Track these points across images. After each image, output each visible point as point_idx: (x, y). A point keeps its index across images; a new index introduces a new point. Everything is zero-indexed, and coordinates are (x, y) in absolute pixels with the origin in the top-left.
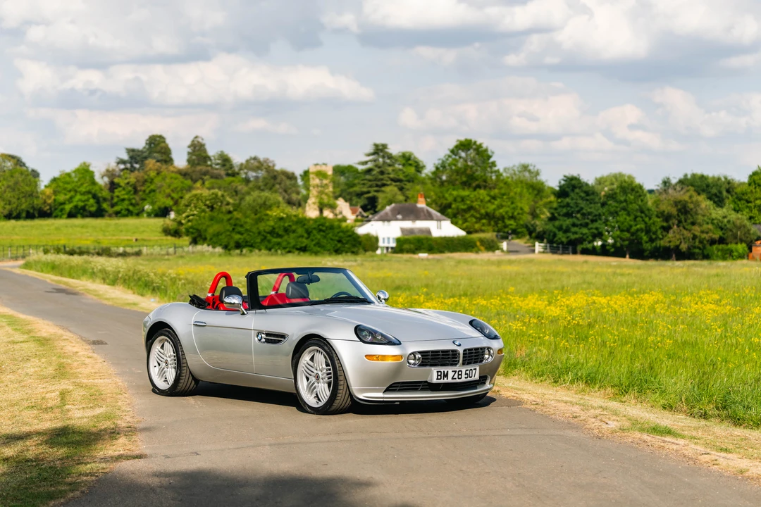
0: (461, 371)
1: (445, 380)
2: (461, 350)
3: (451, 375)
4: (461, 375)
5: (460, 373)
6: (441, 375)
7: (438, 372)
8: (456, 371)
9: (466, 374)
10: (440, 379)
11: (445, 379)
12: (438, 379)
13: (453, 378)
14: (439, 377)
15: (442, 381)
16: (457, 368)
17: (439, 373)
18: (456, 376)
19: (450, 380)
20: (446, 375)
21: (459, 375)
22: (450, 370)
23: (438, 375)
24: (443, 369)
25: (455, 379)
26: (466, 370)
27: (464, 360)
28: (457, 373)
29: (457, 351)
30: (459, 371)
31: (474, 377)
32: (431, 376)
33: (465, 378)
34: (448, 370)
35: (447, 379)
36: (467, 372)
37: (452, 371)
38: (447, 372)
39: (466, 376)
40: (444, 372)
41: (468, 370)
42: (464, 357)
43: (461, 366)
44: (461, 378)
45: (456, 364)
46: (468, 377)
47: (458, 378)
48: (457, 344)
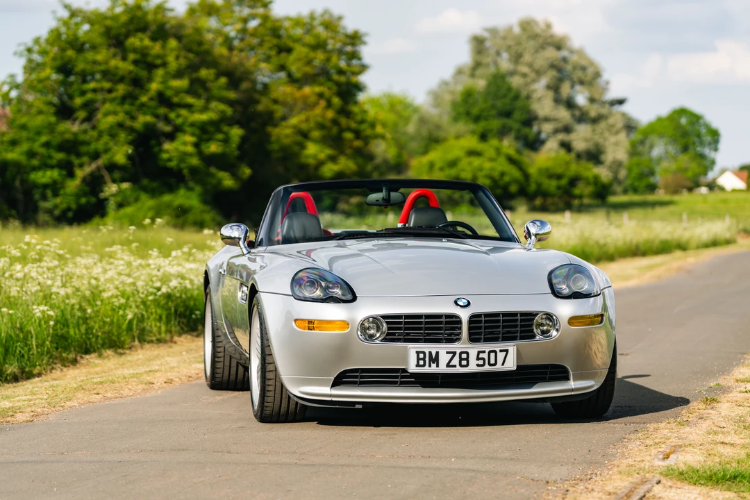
0: (467, 353)
1: (433, 369)
2: (464, 315)
3: (444, 358)
4: (467, 359)
5: (464, 356)
6: (424, 359)
7: (418, 353)
8: (454, 353)
9: (478, 359)
10: (424, 365)
11: (434, 366)
12: (418, 365)
13: (448, 365)
14: (421, 362)
15: (426, 369)
16: (457, 347)
17: (421, 356)
18: (456, 361)
19: (442, 368)
20: (435, 359)
21: (461, 359)
22: (442, 350)
23: (418, 359)
24: (429, 348)
25: (455, 366)
26: (479, 352)
27: (470, 334)
28: (457, 357)
29: (457, 317)
30: (461, 353)
31: (503, 364)
32: (405, 358)
33: (478, 365)
34: (438, 350)
35: (438, 366)
36: (481, 355)
37: (448, 353)
38: (437, 353)
39: (481, 362)
40: (430, 353)
41: (484, 352)
42: (470, 328)
43: (463, 344)
44: (467, 365)
45: (457, 341)
46: (483, 365)
47: (461, 366)
48: (460, 303)
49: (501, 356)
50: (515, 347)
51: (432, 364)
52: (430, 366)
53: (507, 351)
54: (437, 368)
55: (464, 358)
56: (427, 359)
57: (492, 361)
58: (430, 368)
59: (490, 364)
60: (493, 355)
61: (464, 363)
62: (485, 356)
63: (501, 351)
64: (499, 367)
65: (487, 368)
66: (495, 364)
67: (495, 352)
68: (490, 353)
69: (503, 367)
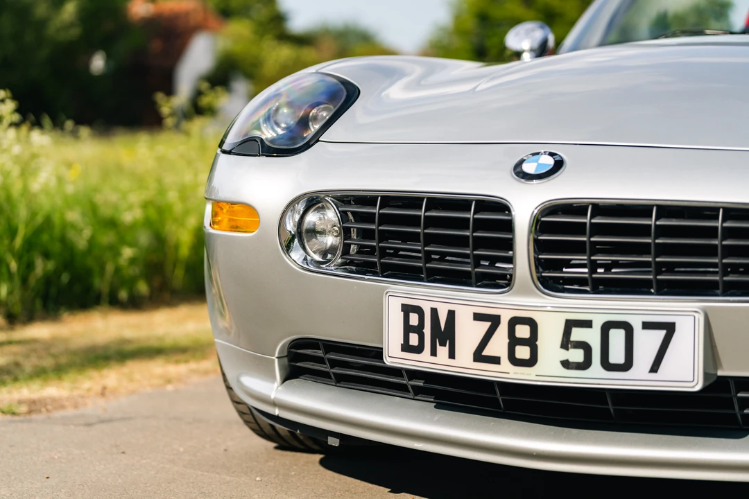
0: (532, 324)
1: (442, 360)
2: (525, 204)
3: (469, 334)
4: (532, 342)
5: (522, 331)
6: (419, 329)
7: (407, 310)
8: (495, 321)
9: (566, 343)
10: (419, 349)
11: (443, 351)
12: (406, 347)
13: (479, 356)
14: (414, 340)
15: (425, 362)
16: (505, 304)
17: (414, 319)
18: (499, 345)
19: (463, 364)
20: (445, 335)
21: (514, 341)
22: (466, 311)
23: (408, 329)
24: (432, 299)
25: (496, 360)
26: (570, 325)
27: (540, 265)
28: (502, 332)
29: (503, 207)
30: (514, 322)
31: (655, 368)
32: (378, 324)
33: (566, 364)
34: (452, 307)
35: (452, 355)
36: (578, 334)
37: (478, 317)
38: (451, 314)
39: (577, 355)
40: (434, 312)
41: (587, 324)
42: (539, 246)
43: (525, 292)
44: (531, 362)
45: (501, 281)
46: (586, 364)
47: (514, 361)
48: (529, 168)
49: (648, 343)
50: (700, 318)
51: (439, 348)
52: (434, 353)
53: (670, 328)
54: (451, 362)
55: (525, 339)
56: (427, 330)
57: (617, 356)
58: (433, 359)
59: (607, 365)
60: (617, 337)
61: (523, 352)
62: (592, 336)
63: (647, 326)
64: (639, 378)
65: (596, 377)
66: (627, 365)
67: (627, 328)
68: (607, 327)
69: (653, 376)
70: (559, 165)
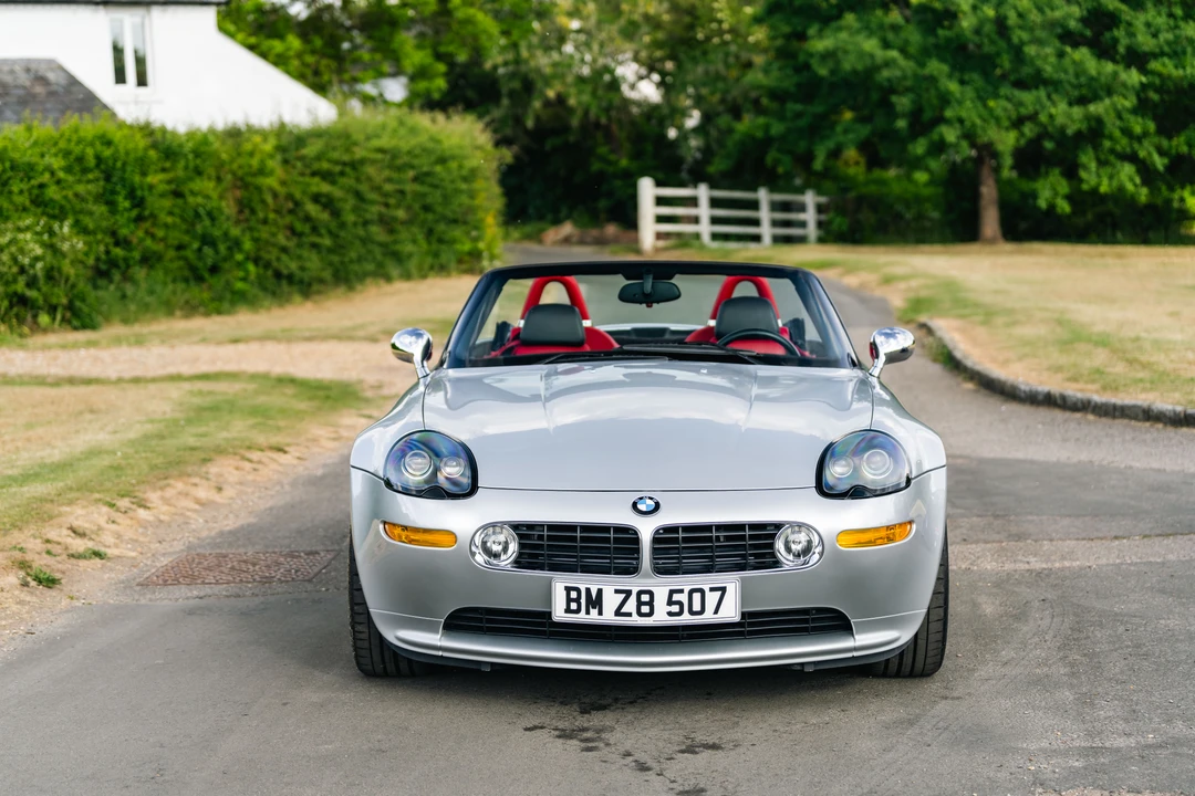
0: (651, 593)
1: (593, 617)
2: (646, 529)
3: (611, 601)
4: (651, 604)
5: (645, 598)
6: (578, 601)
7: (568, 589)
8: (628, 593)
9: (670, 602)
10: (578, 611)
11: (594, 612)
12: (568, 610)
13: (618, 613)
14: (574, 606)
15: (582, 617)
16: (634, 584)
17: (574, 595)
18: (631, 606)
19: (608, 617)
20: (596, 602)
21: (640, 603)
22: (609, 588)
23: (569, 600)
24: (587, 582)
25: (629, 615)
26: (672, 592)
27: (656, 561)
28: (633, 599)
29: (632, 531)
30: (640, 593)
31: (716, 612)
32: (548, 597)
33: (670, 614)
34: (600, 587)
35: (600, 613)
36: (676, 597)
37: (617, 591)
38: (600, 591)
39: (675, 608)
40: (588, 590)
41: (681, 591)
42: (655, 551)
43: (647, 576)
44: (651, 614)
45: (632, 570)
46: (680, 613)
47: (640, 614)
48: (642, 507)
49: (712, 598)
50: (739, 583)
51: (591, 610)
52: (588, 613)
53: (723, 590)
54: (600, 617)
55: (646, 602)
56: (583, 601)
57: (697, 607)
58: (587, 616)
59: (691, 612)
60: (697, 597)
61: (645, 609)
62: (683, 598)
63: (712, 589)
64: (708, 617)
65: (686, 619)
66: (702, 612)
67: (702, 591)
68: (691, 592)
69: (716, 616)
70: (657, 506)
